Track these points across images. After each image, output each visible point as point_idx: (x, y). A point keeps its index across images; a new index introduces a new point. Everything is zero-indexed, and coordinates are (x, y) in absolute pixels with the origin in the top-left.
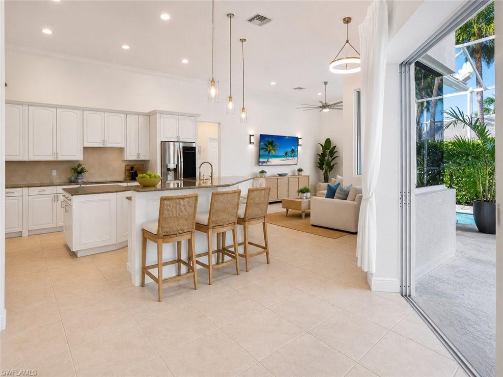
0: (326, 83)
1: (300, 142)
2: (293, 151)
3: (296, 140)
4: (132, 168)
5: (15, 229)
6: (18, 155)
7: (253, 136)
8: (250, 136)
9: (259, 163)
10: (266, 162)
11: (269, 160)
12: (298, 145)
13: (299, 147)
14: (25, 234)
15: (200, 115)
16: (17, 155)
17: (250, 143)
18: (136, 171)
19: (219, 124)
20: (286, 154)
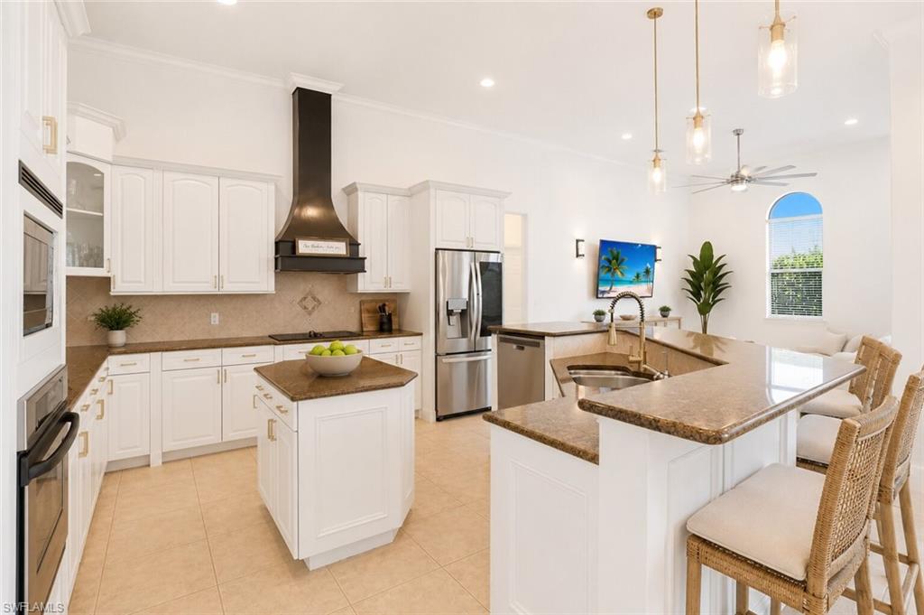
0: (738, 133)
1: (659, 254)
2: (647, 272)
3: (652, 250)
4: (382, 309)
5: (136, 450)
6: (143, 280)
7: (583, 241)
8: (577, 241)
9: (597, 294)
10: (608, 292)
11: (614, 288)
12: (656, 260)
13: (657, 264)
14: (156, 461)
15: (510, 193)
16: (140, 282)
17: (578, 255)
18: (390, 315)
19: (525, 217)
20: (638, 276)
